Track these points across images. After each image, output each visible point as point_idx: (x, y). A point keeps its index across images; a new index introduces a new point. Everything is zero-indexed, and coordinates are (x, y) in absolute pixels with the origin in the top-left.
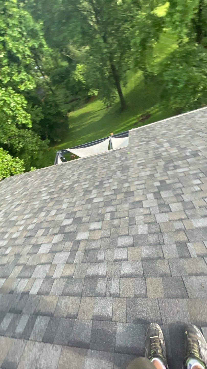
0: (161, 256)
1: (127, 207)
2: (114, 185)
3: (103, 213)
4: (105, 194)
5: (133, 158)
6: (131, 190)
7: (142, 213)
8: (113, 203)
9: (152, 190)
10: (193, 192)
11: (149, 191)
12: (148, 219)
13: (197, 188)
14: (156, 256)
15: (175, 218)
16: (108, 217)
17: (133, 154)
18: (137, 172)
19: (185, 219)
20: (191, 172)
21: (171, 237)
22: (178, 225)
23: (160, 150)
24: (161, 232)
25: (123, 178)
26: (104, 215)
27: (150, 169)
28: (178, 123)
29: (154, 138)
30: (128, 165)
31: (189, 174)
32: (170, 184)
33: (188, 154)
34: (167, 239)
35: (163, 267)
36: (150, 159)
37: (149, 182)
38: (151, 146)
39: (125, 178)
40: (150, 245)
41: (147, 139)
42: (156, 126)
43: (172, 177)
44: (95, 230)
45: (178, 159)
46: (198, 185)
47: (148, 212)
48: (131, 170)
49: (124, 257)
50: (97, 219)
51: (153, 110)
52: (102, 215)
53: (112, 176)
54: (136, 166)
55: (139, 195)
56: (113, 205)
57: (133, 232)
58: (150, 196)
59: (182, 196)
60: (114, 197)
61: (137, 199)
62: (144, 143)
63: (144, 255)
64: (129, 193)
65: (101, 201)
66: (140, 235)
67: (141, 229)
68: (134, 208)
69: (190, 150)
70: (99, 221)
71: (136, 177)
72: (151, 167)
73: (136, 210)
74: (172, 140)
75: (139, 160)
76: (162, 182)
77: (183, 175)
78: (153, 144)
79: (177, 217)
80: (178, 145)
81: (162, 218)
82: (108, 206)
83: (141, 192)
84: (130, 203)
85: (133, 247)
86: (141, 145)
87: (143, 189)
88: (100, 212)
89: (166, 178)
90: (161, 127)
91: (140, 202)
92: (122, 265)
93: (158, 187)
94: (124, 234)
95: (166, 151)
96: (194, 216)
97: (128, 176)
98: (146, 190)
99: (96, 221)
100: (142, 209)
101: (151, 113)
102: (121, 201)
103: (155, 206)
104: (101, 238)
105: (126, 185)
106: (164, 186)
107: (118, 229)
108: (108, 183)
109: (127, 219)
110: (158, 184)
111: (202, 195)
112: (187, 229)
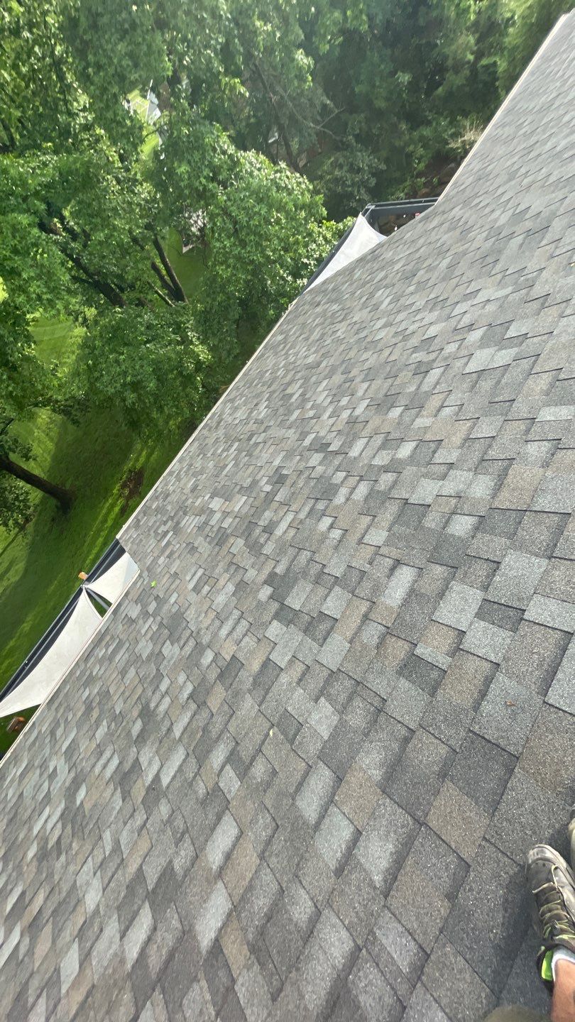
0: (404, 732)
1: (252, 707)
2: (181, 688)
3: (211, 785)
4: (177, 732)
5: (173, 587)
6: (228, 658)
7: (290, 684)
8: (214, 733)
9: (267, 617)
10: (336, 548)
11: (263, 624)
12: (314, 683)
13: (336, 534)
14: (395, 746)
15: (354, 626)
16: (231, 783)
17: (168, 576)
18: (205, 608)
19: (370, 609)
20: (302, 516)
21: (382, 673)
22: (372, 634)
23: (212, 522)
24: (358, 683)
25: (188, 649)
26: (217, 788)
27: (227, 576)
28: (202, 450)
29: (183, 510)
30: (174, 610)
31: (301, 522)
32: (288, 569)
33: (268, 488)
34: (379, 684)
35: (429, 753)
36: (209, 555)
37: (249, 603)
38: (189, 531)
39: (192, 643)
40: (367, 735)
41: (170, 523)
42: (166, 485)
43: (278, 555)
44: (228, 856)
45: (258, 511)
46: (331, 527)
47: (300, 668)
48: (190, 614)
49: (346, 833)
50: (211, 817)
51: (137, 460)
52: (213, 791)
53: (158, 670)
54: (193, 597)
55: (252, 652)
56: (218, 738)
57: (313, 748)
58: (275, 629)
59: (326, 571)
60: (205, 714)
61: (256, 666)
62: (171, 533)
63: (377, 774)
64: (229, 670)
65: (183, 757)
66: (333, 736)
67: (319, 722)
68: (267, 693)
69: (265, 479)
70: (219, 818)
71: (213, 620)
72: (227, 571)
73: (275, 689)
74: (219, 487)
75: (188, 578)
76: (271, 579)
77: (292, 532)
78: (190, 523)
79: (355, 621)
80: (238, 487)
81: (333, 653)
82: (209, 752)
83: (249, 642)
84: (249, 691)
85: (343, 784)
86: (169, 543)
87: (248, 630)
88: (201, 791)
89: (271, 564)
90: (178, 479)
91: (267, 663)
92: (363, 861)
93: (271, 597)
94: (298, 777)
95: (226, 514)
96: (378, 589)
97: (194, 635)
98: (257, 628)
99: (213, 829)
100: (283, 675)
101: (138, 466)
102: (226, 707)
103: (302, 641)
104: (262, 857)
105: (208, 657)
106: (280, 584)
107: (277, 781)
108: (163, 697)
109: (274, 733)
110: (267, 591)
111: (352, 539)
112: (390, 625)
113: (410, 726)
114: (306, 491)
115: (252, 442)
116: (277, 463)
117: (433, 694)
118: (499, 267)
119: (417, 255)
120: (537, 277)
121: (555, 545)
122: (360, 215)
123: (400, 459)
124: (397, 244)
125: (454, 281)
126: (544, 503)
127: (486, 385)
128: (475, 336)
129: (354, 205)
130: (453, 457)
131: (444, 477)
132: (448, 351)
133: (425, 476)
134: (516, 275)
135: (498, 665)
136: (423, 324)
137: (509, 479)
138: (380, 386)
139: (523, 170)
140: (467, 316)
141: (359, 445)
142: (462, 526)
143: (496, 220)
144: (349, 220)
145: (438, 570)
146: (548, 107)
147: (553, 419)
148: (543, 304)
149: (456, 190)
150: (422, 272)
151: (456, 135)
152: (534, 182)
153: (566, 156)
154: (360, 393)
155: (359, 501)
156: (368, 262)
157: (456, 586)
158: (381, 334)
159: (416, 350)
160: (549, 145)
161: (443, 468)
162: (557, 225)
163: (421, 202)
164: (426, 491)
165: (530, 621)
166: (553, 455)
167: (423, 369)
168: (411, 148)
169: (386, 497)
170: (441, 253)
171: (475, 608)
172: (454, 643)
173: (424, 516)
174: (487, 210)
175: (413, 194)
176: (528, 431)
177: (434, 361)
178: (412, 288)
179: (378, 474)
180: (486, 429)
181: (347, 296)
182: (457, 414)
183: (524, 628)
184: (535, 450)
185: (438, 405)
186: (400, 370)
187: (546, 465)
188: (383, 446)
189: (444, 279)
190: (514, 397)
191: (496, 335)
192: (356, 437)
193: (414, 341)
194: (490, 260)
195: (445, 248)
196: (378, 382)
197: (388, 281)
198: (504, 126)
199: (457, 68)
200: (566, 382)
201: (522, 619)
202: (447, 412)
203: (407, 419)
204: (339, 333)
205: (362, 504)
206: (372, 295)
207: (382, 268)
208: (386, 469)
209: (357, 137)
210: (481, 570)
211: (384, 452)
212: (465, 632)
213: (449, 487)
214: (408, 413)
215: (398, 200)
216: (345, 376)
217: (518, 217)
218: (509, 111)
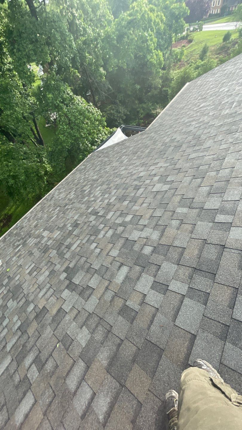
0: (119, 341)
1: (50, 332)
2: (14, 324)
3: (22, 376)
4: (8, 348)
5: (18, 272)
6: (41, 308)
7: (70, 320)
8: (29, 346)
9: (63, 287)
10: (97, 257)
11: (61, 291)
12: (81, 319)
13: (98, 250)
14: (115, 348)
15: (102, 292)
16: (34, 374)
17: (16, 266)
18: (33, 282)
19: (109, 285)
20: (84, 242)
21: (111, 313)
22: (109, 296)
23: (42, 242)
24: (101, 319)
25: (21, 303)
26: (26, 376)
27: (46, 267)
28: (42, 209)
29: (29, 235)
30: (17, 283)
31: (83, 244)
32: (75, 265)
33: (70, 229)
34: (110, 319)
35: (129, 350)
36: (39, 257)
37: (55, 281)
38: (30, 245)
39: (24, 300)
40: (102, 344)
41: (21, 241)
42: (22, 223)
43: (72, 258)
44: (27, 416)
45: (65, 238)
46: (96, 247)
47: (75, 312)
48: (25, 286)
49: (88, 396)
50: (21, 394)
51: (10, 210)
52: (24, 379)
53: (3, 314)
54: (28, 277)
55: (53, 305)
56: (30, 350)
57: (77, 352)
58: (66, 293)
59: (92, 267)
60: (25, 337)
61: (54, 311)
62: (21, 246)
63: (105, 363)
64: (41, 314)
65: (10, 361)
66: (87, 345)
67: (81, 339)
68: (58, 325)
69: (70, 225)
70: (25, 394)
71: (36, 289)
72: (46, 265)
73: (62, 323)
74: (48, 226)
75: (27, 268)
76: (66, 270)
77: (79, 249)
78: (31, 242)
79: (102, 290)
80: (57, 227)
81: (91, 305)
82: (24, 357)
83: (53, 299)
84: (50, 324)
85: (89, 369)
86: (19, 250)
87: (53, 294)
88: (17, 379)
89: (68, 262)
90: (29, 220)
91: (60, 310)
92: (95, 409)
93: (66, 278)
94: (68, 368)
95: (49, 239)
96: (113, 276)
97: (26, 296)
98: (57, 293)
99: (20, 401)
100: (67, 315)
101: (10, 213)
102: (37, 333)
103: (78, 299)
104: (45, 414)
105: (32, 307)
106: (70, 272)
107: (58, 371)
108: (4, 329)
109: (59, 345)
110: (65, 275)
111: (105, 253)
112: (116, 292)
113: (121, 338)
114: (87, 231)
115: (66, 208)
116: (75, 218)
117: (132, 323)
118: (165, 156)
119: (138, 146)
120: (177, 162)
121: (180, 260)
122: (119, 128)
123: (126, 222)
124: (131, 141)
125: (150, 158)
126: (177, 243)
127: (159, 197)
128: (156, 178)
129: (117, 124)
130: (146, 223)
131: (142, 230)
132: (147, 182)
133: (136, 229)
134: (171, 160)
135: (158, 309)
136: (138, 171)
137: (165, 233)
138: (121, 192)
139: (174, 126)
140: (154, 171)
141: (111, 214)
142: (148, 250)
143: (165, 140)
144: (115, 129)
145: (138, 268)
146: (182, 108)
147: (181, 212)
148: (179, 171)
149: (152, 127)
150: (139, 153)
151: (154, 109)
152: (177, 130)
153: (188, 124)
154: (113, 193)
155: (108, 237)
156: (120, 145)
157: (144, 275)
158: (123, 172)
159: (135, 180)
160: (182, 120)
161: (142, 227)
162: (184, 146)
163: (141, 128)
164: (135, 235)
165: (170, 290)
166: (180, 225)
167: (137, 188)
168: (139, 109)
169: (119, 236)
170: (147, 147)
171: (151, 284)
172: (142, 300)
173: (134, 245)
174: (163, 136)
175: (139, 125)
176: (172, 216)
177: (141, 185)
178: (135, 158)
179: (117, 227)
180: (158, 213)
181: (111, 156)
182: (148, 206)
183: (168, 293)
184: (175, 223)
185: (142, 202)
186: (129, 187)
187: (178, 229)
188: (120, 216)
189: (147, 157)
190: (168, 203)
191: (163, 179)
192: (110, 211)
193: (135, 177)
194: (162, 153)
195: (148, 146)
196: (120, 190)
197: (127, 153)
198: (169, 110)
199: (156, 88)
200: (185, 199)
201: (168, 289)
202: (145, 205)
203: (130, 206)
204: (107, 169)
205: (110, 238)
206: (120, 157)
207: (125, 148)
208: (120, 225)
209: (120, 101)
210: (153, 268)
211: (120, 218)
212: (146, 295)
213: (144, 234)
214: (130, 204)
215: (133, 126)
216: (107, 186)
217: (172, 141)
218: (171, 106)
